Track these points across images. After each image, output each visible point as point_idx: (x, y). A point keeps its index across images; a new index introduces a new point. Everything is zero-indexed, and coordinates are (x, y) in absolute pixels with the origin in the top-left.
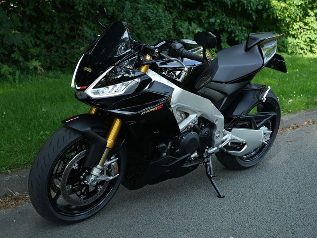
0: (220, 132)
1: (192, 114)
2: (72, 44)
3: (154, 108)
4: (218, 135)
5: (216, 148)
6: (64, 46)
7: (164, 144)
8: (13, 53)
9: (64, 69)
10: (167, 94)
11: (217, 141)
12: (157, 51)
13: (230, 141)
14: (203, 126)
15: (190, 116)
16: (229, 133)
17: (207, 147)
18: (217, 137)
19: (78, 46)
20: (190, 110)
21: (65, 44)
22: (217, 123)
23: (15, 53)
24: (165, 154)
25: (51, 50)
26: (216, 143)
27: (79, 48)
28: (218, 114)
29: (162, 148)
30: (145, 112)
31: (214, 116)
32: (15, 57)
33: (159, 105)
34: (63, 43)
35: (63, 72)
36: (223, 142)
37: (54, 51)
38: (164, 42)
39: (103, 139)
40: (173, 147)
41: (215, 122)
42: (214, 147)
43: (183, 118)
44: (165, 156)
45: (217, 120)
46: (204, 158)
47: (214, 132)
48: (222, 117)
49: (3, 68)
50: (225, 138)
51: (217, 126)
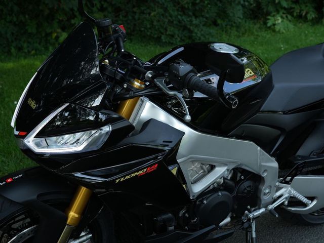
0: (270, 186)
1: (220, 166)
2: (142, 8)
3: (140, 172)
4: (267, 191)
5: (262, 210)
6: (135, 10)
7: (170, 215)
8: (74, 19)
9: (132, 37)
10: (167, 146)
11: (265, 199)
12: (150, 76)
13: (286, 198)
14: (243, 177)
15: (217, 169)
16: (286, 187)
17: (249, 207)
18: (265, 194)
19: (148, 11)
20: (215, 162)
21: (136, 8)
22: (265, 175)
23: (76, 19)
24: (172, 228)
25: (119, 15)
26: (263, 202)
27: (150, 14)
28: (267, 162)
29: (164, 221)
30: (122, 179)
31: (261, 166)
32: (75, 24)
33: (150, 166)
34: (134, 7)
35: (131, 40)
36: (275, 201)
37: (123, 16)
38: (182, 49)
39: (61, 213)
40: (187, 215)
41: (261, 173)
42: (259, 208)
43: (204, 172)
44: (172, 230)
45: (265, 171)
46: (243, 223)
47: (260, 186)
48: (275, 164)
49: (61, 36)
50: (278, 194)
51: (265, 179)
